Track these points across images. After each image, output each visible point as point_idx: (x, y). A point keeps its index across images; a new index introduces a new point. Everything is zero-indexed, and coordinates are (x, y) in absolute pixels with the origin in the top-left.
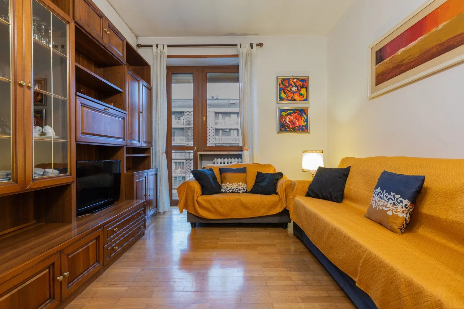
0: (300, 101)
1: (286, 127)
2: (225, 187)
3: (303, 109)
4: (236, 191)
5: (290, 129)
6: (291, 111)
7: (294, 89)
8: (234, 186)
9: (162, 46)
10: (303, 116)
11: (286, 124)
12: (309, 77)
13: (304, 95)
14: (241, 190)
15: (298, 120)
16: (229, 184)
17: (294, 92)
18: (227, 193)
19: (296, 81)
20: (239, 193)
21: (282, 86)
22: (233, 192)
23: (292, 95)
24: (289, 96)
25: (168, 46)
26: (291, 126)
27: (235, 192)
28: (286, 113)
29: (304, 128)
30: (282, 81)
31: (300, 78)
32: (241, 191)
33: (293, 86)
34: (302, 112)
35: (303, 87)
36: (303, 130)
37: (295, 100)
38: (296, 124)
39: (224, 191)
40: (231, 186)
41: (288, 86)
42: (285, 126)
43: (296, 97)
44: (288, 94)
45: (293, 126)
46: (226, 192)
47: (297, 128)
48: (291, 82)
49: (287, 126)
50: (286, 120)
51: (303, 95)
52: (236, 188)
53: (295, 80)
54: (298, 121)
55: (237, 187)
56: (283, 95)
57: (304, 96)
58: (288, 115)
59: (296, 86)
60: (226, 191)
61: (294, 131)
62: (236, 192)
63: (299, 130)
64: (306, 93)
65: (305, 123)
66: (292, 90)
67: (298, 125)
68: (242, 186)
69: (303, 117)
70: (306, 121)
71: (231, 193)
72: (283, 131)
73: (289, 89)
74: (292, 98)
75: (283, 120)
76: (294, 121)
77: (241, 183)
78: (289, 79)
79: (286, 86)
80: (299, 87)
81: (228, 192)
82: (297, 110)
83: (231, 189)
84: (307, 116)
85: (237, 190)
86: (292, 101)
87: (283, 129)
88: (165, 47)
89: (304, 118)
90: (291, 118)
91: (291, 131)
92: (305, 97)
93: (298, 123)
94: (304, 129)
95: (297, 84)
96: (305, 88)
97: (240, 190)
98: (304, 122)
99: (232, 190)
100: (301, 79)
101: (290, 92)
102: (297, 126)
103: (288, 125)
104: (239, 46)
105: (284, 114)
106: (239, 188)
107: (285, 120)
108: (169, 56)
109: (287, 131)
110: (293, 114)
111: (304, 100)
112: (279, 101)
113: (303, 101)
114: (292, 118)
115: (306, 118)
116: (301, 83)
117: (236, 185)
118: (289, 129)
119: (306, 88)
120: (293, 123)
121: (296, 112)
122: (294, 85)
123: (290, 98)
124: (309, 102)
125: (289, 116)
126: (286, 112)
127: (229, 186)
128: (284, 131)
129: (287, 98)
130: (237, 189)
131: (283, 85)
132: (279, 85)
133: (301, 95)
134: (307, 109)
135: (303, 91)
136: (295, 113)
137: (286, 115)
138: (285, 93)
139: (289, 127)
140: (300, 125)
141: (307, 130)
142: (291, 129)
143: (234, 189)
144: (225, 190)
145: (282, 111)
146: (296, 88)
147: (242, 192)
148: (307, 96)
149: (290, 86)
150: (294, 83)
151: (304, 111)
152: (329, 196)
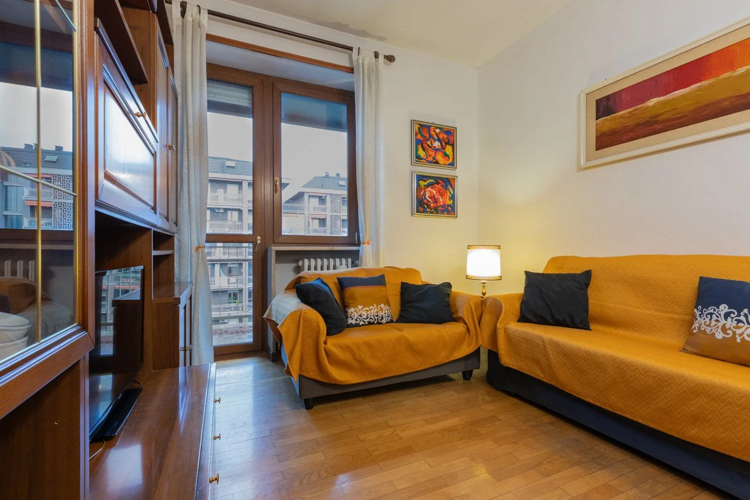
0: (444, 165)
1: (426, 207)
2: (356, 315)
3: (448, 179)
4: (375, 320)
5: (431, 209)
6: (433, 180)
7: (437, 144)
8: (372, 311)
9: (196, 9)
10: (449, 190)
11: (425, 201)
12: (456, 128)
13: (450, 157)
14: (384, 319)
15: (442, 196)
16: (362, 309)
17: (436, 150)
18: (360, 326)
19: (440, 133)
20: (381, 323)
21: (419, 136)
22: (370, 323)
23: (432, 153)
24: (430, 156)
25: (210, 12)
26: (432, 205)
27: (373, 323)
28: (426, 183)
29: (450, 209)
30: (419, 128)
31: (444, 128)
32: (384, 321)
33: (435, 140)
34: (448, 183)
35: (447, 143)
36: (449, 213)
37: (437, 162)
38: (440, 202)
39: (354, 322)
40: (367, 311)
41: (428, 137)
42: (424, 203)
43: (439, 157)
44: (428, 151)
45: (435, 204)
46: (357, 325)
47: (440, 208)
48: (432, 133)
49: (427, 205)
50: (426, 195)
51: (448, 156)
52: (376, 314)
53: (438, 131)
54: (442, 198)
55: (377, 312)
56: (422, 153)
57: (449, 158)
58: (428, 186)
59: (439, 140)
60: (357, 322)
61: (437, 213)
62: (376, 322)
63: (443, 212)
64: (452, 154)
65: (451, 200)
66: (434, 146)
67: (442, 204)
68: (384, 311)
69: (448, 192)
70: (453, 197)
71: (366, 325)
72: (421, 212)
73: (429, 143)
74: (434, 158)
75: (422, 193)
76: (436, 197)
77: (382, 305)
78: (429, 127)
79: (426, 137)
80: (443, 142)
81: (362, 323)
82: (441, 178)
83: (367, 318)
84: (454, 189)
85: (378, 319)
86: (434, 163)
87: (421, 209)
88: (205, 15)
89: (450, 194)
90: (432, 191)
91: (432, 213)
92: (451, 161)
93: (441, 200)
94: (450, 210)
95: (441, 137)
96: (451, 145)
97: (382, 318)
98: (450, 199)
99: (368, 320)
100: (446, 130)
101: (431, 149)
102: (440, 206)
103: (429, 203)
104: (355, 51)
105: (422, 183)
106: (380, 314)
107: (424, 195)
109: (427, 212)
110: (436, 185)
111: (450, 164)
112: (416, 161)
113: (448, 165)
114: (434, 192)
115: (452, 193)
116: (445, 136)
117: (376, 310)
118: (429, 210)
119: (453, 145)
120: (436, 201)
121: (440, 183)
122: (436, 138)
123: (430, 159)
124: (456, 168)
125: (429, 189)
126: (425, 181)
127: (363, 313)
128: (423, 213)
129: (427, 158)
130: (377, 316)
131: (422, 136)
132: (416, 135)
133: (446, 155)
134: (454, 179)
135: (449, 150)
136: (438, 183)
137: (425, 186)
138: (424, 149)
139: (429, 206)
140: (444, 204)
141: (454, 213)
142: (433, 210)
143: (373, 318)
144: (356, 320)
145: (421, 178)
146: (439, 144)
147: (385, 322)
148: (453, 159)
149: (431, 139)
150: (437, 135)
151: (450, 182)
152: (568, 320)
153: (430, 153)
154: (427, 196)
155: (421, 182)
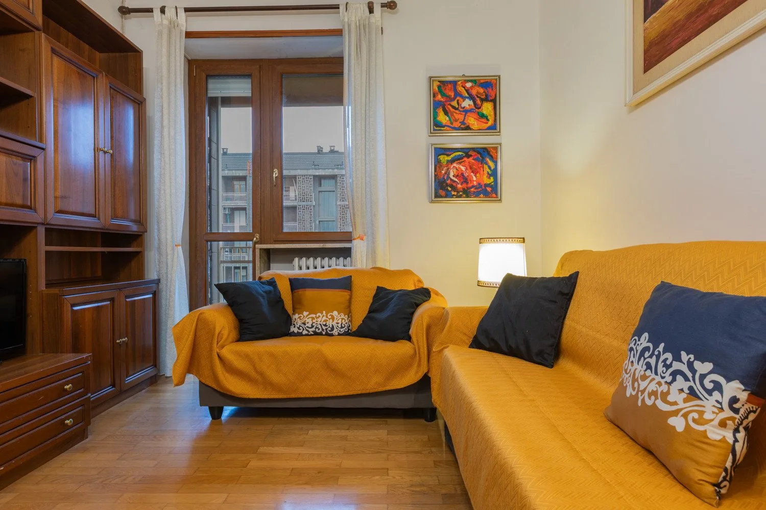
0: (480, 130)
1: (450, 189)
2: (299, 323)
3: (485, 149)
4: (323, 330)
5: (458, 192)
6: (460, 153)
7: (467, 103)
8: (319, 320)
9: (174, 10)
10: (487, 163)
11: (449, 182)
12: (499, 77)
13: (489, 117)
14: (335, 330)
15: (475, 173)
16: (307, 316)
17: (466, 111)
18: (303, 335)
19: (472, 87)
20: (332, 335)
21: (439, 97)
22: (316, 334)
23: (461, 117)
24: (456, 120)
25: (187, 10)
26: (459, 186)
27: (321, 334)
28: (449, 158)
29: (489, 189)
30: (439, 87)
31: (479, 80)
32: (335, 332)
33: (464, 98)
34: (486, 154)
35: (486, 99)
36: (487, 194)
37: (468, 128)
38: (472, 181)
39: (296, 330)
40: (313, 318)
41: (453, 96)
42: (447, 185)
43: (472, 121)
44: (452, 115)
45: (465, 186)
46: (300, 334)
47: (472, 190)
48: (460, 89)
49: (451, 186)
50: (449, 173)
51: (487, 118)
52: (324, 323)
53: (469, 85)
54: (475, 176)
55: (326, 321)
56: (443, 118)
57: (488, 120)
58: (452, 161)
59: (471, 97)
60: (300, 331)
61: (467, 197)
62: (324, 333)
63: (477, 195)
64: (492, 113)
65: (492, 178)
66: (463, 106)
67: (475, 183)
68: (337, 320)
69: (485, 166)
70: (494, 174)
71: (311, 335)
72: (441, 197)
73: (455, 103)
74: (463, 123)
75: (443, 172)
76: (466, 175)
77: (335, 313)
78: (454, 83)
79: (449, 97)
80: (478, 99)
81: (305, 332)
82: (473, 149)
83: (312, 326)
84: (495, 163)
85: (326, 329)
86: (463, 129)
87: (442, 193)
88: (182, 13)
89: (490, 168)
90: (459, 168)
91: (460, 196)
92: (490, 123)
93: (474, 178)
94: (490, 192)
95: (474, 92)
96: (491, 101)
97: (332, 329)
98: (489, 176)
99: (313, 329)
100: (482, 81)
101: (457, 112)
102: (473, 186)
103: (454, 184)
104: (342, 8)
105: (444, 159)
106: (330, 323)
107: (447, 173)
108: (189, 35)
109: (452, 196)
110: (465, 159)
111: (489, 128)
112: (434, 130)
113: (486, 129)
114: (463, 168)
115: (492, 168)
116: (481, 90)
117: (325, 318)
118: (456, 193)
119: (494, 101)
120: (465, 180)
121: (471, 156)
122: (467, 95)
123: (457, 125)
124: (499, 132)
125: (455, 165)
126: (448, 155)
127: (307, 321)
128: (446, 197)
129: (452, 124)
130: (325, 325)
131: (443, 95)
132: (434, 96)
133: (483, 116)
134: (496, 149)
135: (487, 108)
136: (468, 156)
137: (448, 161)
138: (446, 113)
139: (454, 188)
140: (479, 184)
141: (497, 194)
142: (461, 193)
143: (320, 327)
144: (299, 328)
145: (440, 151)
146: (471, 103)
147: (337, 334)
148: (495, 120)
149: (458, 98)
150: (467, 91)
151: (489, 153)
152: (522, 348)
153: (456, 116)
154: (452, 174)
155: (441, 157)
